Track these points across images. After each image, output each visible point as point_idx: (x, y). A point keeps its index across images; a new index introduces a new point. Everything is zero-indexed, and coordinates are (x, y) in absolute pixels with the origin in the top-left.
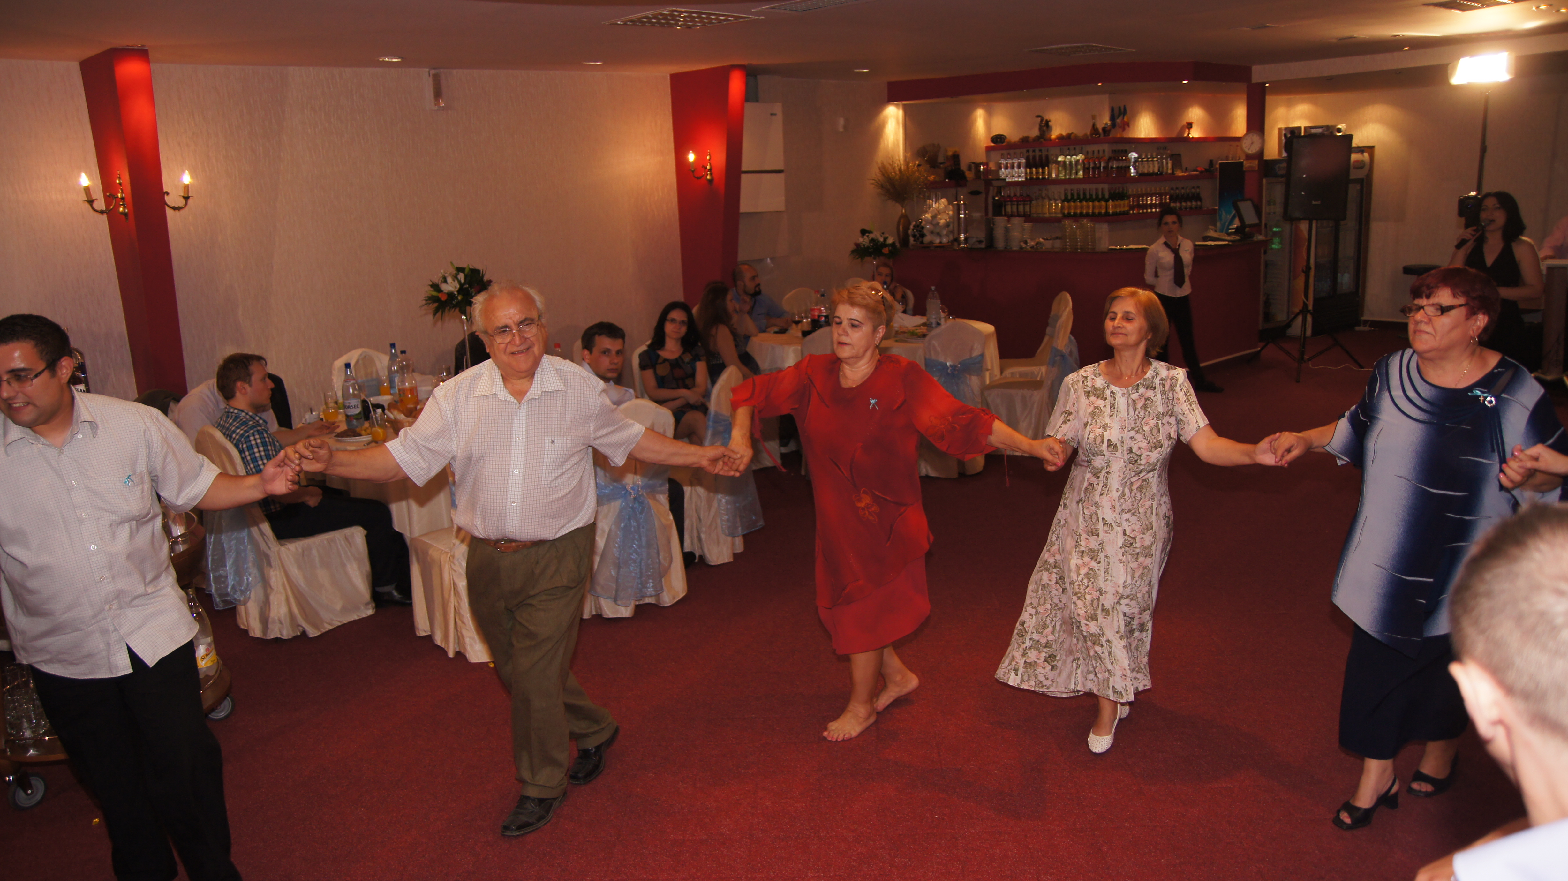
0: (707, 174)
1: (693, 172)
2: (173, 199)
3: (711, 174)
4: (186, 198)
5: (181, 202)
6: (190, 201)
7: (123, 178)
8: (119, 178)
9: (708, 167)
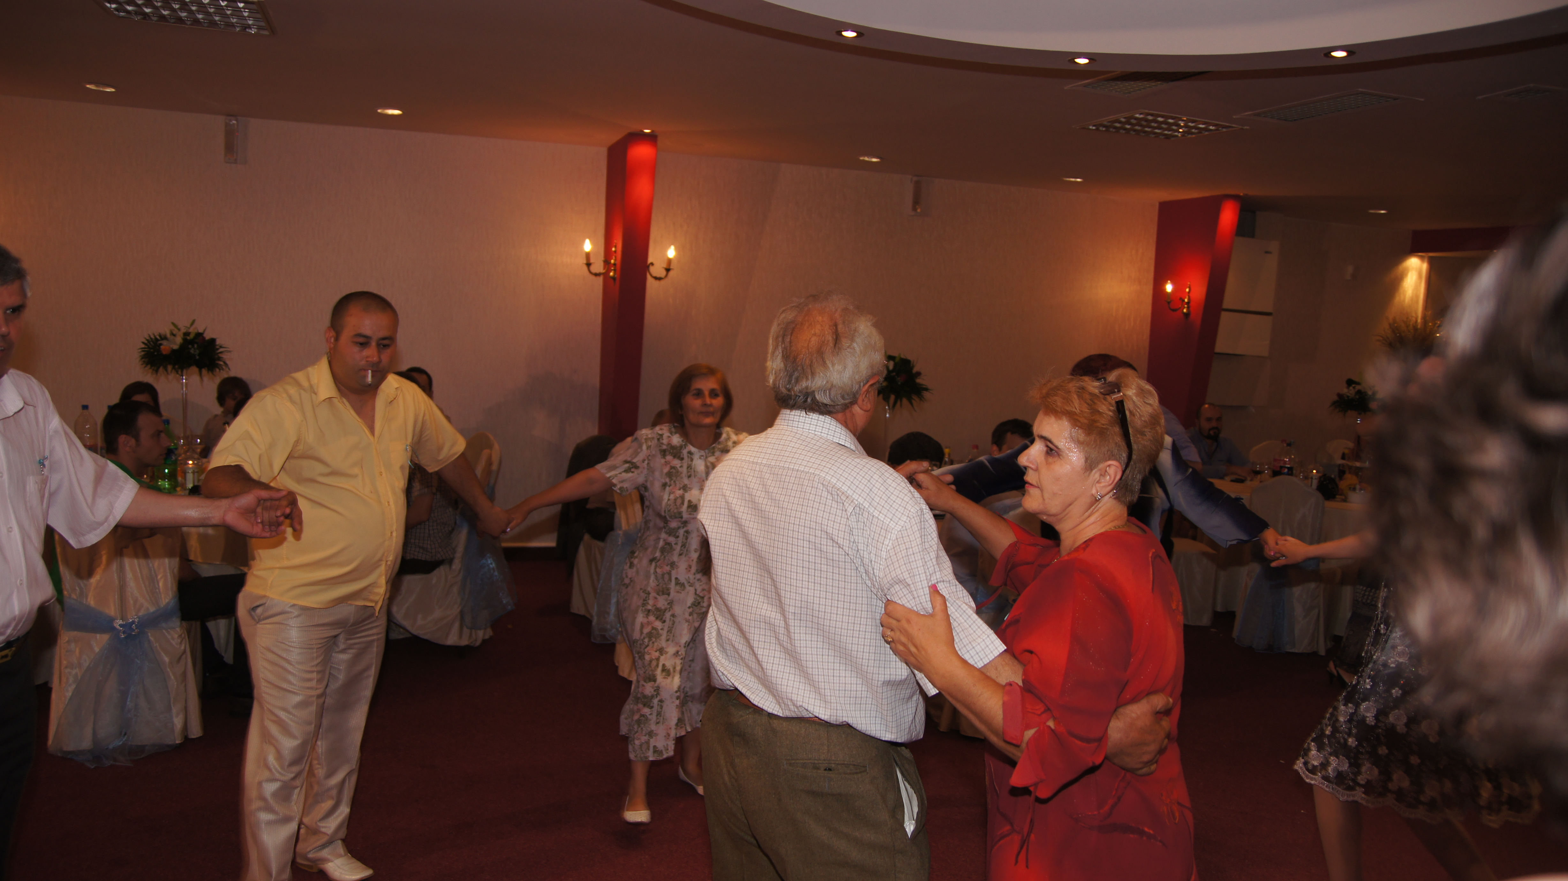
0: (1184, 307)
1: (1169, 303)
2: (657, 270)
3: (1188, 308)
4: (668, 270)
5: (663, 273)
6: (671, 273)
7: (618, 247)
8: (616, 247)
9: (1186, 300)
